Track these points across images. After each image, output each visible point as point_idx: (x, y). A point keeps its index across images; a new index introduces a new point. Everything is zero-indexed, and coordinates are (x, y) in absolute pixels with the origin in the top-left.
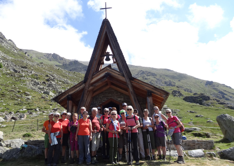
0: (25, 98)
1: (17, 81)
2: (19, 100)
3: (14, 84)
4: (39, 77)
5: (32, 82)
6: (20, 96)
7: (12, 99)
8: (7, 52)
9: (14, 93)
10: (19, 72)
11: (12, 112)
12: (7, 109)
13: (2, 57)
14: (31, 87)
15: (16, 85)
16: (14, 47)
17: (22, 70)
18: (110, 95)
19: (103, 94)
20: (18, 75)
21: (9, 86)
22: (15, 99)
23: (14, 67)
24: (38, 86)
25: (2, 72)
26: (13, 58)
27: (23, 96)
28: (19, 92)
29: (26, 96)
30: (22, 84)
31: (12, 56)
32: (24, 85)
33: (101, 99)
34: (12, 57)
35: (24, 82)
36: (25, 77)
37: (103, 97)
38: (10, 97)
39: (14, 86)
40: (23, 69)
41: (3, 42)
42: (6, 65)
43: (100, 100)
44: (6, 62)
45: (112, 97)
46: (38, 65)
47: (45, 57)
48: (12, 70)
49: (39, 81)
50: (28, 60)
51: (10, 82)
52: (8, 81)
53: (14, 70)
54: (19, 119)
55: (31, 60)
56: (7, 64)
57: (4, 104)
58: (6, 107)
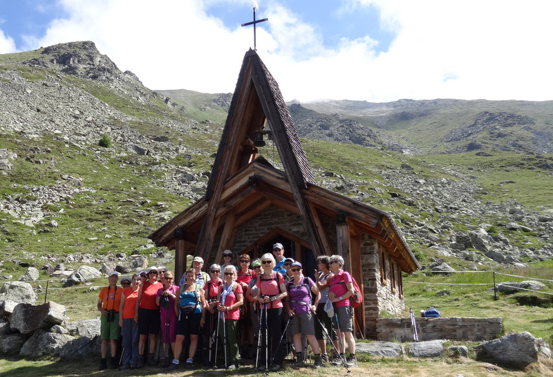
0: (156, 219)
1: (143, 176)
2: (143, 222)
3: (135, 184)
4: (194, 162)
5: (178, 176)
6: (146, 213)
7: (127, 223)
8: (121, 104)
9: (132, 207)
10: (148, 151)
11: (122, 254)
12: (113, 247)
13: (111, 118)
14: (175, 187)
15: (139, 187)
16: (138, 87)
17: (156, 148)
18: (276, 220)
19: (260, 219)
20: (144, 160)
21: (122, 190)
22: (132, 222)
23: (138, 141)
24: (192, 182)
25: (109, 157)
26: (135, 119)
27: (152, 213)
28: (143, 204)
29: (159, 212)
30: (153, 183)
31: (134, 112)
32: (158, 184)
33: (256, 230)
34: (134, 115)
35: (159, 176)
36: (160, 163)
37: (260, 226)
38: (123, 217)
39: (135, 188)
40: (159, 144)
41: (112, 80)
42: (120, 138)
43: (254, 232)
44: (120, 132)
45: (280, 225)
46: (196, 128)
47: (216, 104)
48: (131, 150)
49: (194, 170)
50: (173, 117)
51: (126, 181)
52: (122, 177)
53: (137, 149)
54: (131, 270)
55: (179, 117)
56: (122, 136)
57: (107, 236)
58: (110, 243)
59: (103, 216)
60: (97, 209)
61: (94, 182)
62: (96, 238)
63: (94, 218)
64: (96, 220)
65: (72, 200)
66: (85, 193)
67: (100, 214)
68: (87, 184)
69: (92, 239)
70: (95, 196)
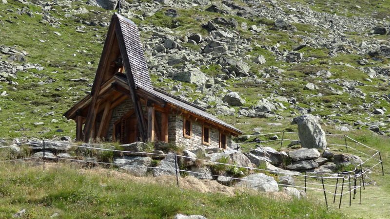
12: (59, 131)
19: (126, 104)
24: (172, 51)
49: (178, 32)
57: (54, 120)
58: (57, 127)
59: (51, 99)
60: (44, 90)
61: (41, 56)
62: (42, 123)
63: (41, 101)
64: (43, 104)
65: (15, 80)
66: (30, 70)
67: (47, 96)
68: (33, 59)
69: (38, 124)
70: (42, 75)
